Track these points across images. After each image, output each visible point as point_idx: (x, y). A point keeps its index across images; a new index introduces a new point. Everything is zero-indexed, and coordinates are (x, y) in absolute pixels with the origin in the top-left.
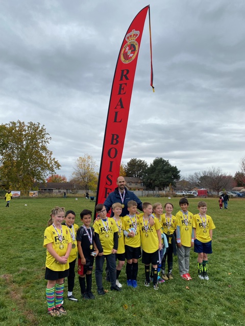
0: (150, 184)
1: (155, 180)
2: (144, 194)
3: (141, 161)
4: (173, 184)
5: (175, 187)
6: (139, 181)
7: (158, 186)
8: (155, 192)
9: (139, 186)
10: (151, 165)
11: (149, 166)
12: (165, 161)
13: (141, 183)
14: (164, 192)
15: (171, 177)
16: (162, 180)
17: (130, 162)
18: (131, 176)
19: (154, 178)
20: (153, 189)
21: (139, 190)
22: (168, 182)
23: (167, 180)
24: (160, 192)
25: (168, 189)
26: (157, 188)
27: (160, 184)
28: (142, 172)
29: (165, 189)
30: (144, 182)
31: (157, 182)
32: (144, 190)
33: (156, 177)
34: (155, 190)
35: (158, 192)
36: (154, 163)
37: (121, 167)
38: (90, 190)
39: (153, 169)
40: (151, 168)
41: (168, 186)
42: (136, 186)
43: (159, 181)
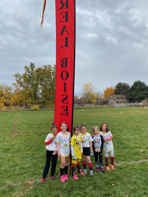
0: (132, 98)
1: (135, 96)
2: (127, 106)
3: (125, 84)
6: (124, 97)
7: (137, 100)
8: (135, 103)
9: (124, 100)
10: (132, 86)
11: (130, 87)
12: (142, 83)
13: (125, 98)
14: (141, 104)
15: (146, 94)
16: (140, 96)
17: (117, 85)
18: (118, 94)
19: (134, 94)
20: (134, 102)
21: (124, 103)
23: (144, 95)
24: (139, 104)
25: (144, 101)
26: (136, 101)
27: (139, 98)
28: (126, 91)
29: (142, 102)
30: (127, 98)
31: (137, 97)
32: (127, 102)
33: (135, 93)
34: (135, 102)
35: (137, 104)
36: (134, 85)
37: (111, 88)
38: (92, 104)
39: (133, 88)
40: (132, 88)
41: (145, 99)
42: (122, 100)
43: (138, 96)
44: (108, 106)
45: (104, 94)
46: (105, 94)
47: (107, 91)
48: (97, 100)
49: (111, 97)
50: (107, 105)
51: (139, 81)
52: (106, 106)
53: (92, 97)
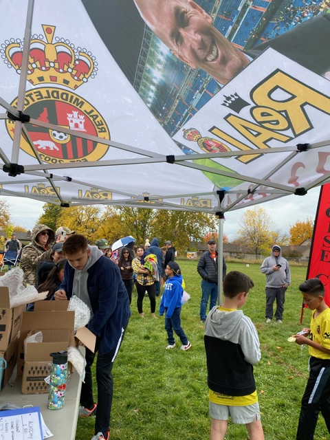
37: (309, 224)
38: (261, 256)
44: (300, 264)
45: (290, 236)
46: (293, 236)
47: (299, 230)
49: (306, 244)
50: (297, 261)
52: (297, 264)
53: (262, 239)
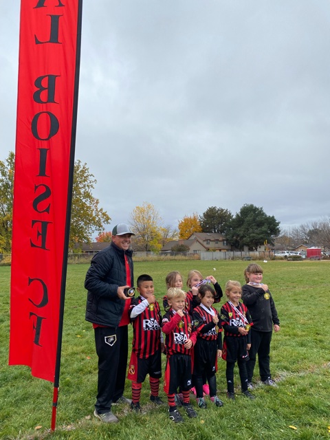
0: (237, 241)
1: (244, 236)
2: (227, 257)
3: (222, 210)
4: (270, 242)
5: (273, 245)
6: (221, 239)
7: (248, 245)
8: (243, 253)
9: (220, 245)
10: (237, 215)
11: (234, 217)
12: (258, 209)
13: (223, 240)
14: (256, 253)
15: (266, 232)
16: (253, 237)
17: (207, 212)
18: (209, 232)
19: (241, 233)
20: (241, 249)
21: (220, 250)
22: (262, 238)
23: (261, 236)
24: (251, 253)
25: (262, 249)
26: (246, 248)
27: (251, 241)
28: (225, 225)
29: (258, 249)
30: (227, 240)
31: (246, 239)
32: (228, 250)
33: (244, 231)
34: (243, 250)
35: (247, 253)
36: (241, 213)
37: (195, 219)
38: (152, 253)
39: (240, 220)
40: (236, 219)
41: (263, 244)
42: (217, 245)
43: (250, 237)
44: (187, 258)
45: (179, 231)
46: (181, 231)
47: (187, 225)
48: (164, 243)
49: (193, 237)
50: (185, 255)
51: (252, 206)
52: (183, 257)
53: (154, 236)
